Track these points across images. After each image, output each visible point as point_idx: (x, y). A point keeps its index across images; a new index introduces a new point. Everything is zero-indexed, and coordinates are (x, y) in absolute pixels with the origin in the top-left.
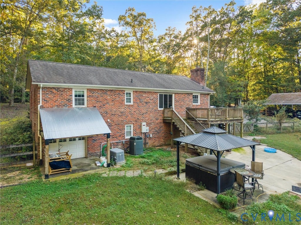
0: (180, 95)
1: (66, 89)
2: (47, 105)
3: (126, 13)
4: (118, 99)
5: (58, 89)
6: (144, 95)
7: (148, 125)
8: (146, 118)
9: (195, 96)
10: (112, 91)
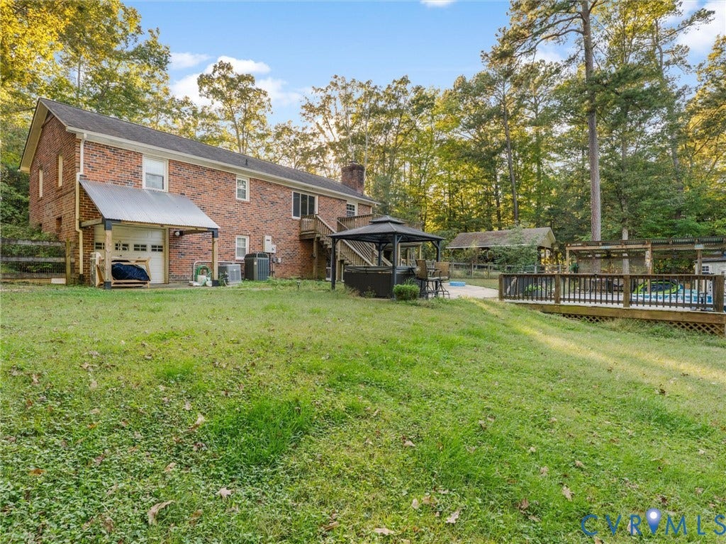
0: (327, 199)
1: (130, 152)
2: (94, 176)
3: (214, 71)
4: (223, 187)
5: (115, 150)
6: (268, 189)
7: (275, 241)
8: (271, 230)
9: (351, 206)
10: (213, 171)
